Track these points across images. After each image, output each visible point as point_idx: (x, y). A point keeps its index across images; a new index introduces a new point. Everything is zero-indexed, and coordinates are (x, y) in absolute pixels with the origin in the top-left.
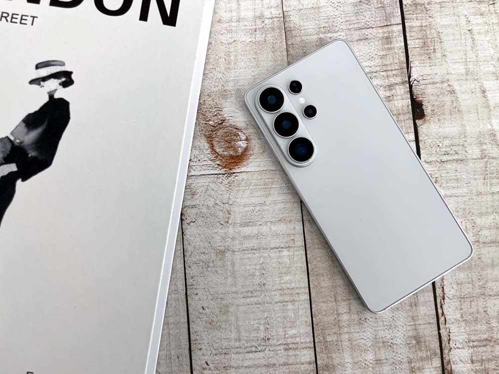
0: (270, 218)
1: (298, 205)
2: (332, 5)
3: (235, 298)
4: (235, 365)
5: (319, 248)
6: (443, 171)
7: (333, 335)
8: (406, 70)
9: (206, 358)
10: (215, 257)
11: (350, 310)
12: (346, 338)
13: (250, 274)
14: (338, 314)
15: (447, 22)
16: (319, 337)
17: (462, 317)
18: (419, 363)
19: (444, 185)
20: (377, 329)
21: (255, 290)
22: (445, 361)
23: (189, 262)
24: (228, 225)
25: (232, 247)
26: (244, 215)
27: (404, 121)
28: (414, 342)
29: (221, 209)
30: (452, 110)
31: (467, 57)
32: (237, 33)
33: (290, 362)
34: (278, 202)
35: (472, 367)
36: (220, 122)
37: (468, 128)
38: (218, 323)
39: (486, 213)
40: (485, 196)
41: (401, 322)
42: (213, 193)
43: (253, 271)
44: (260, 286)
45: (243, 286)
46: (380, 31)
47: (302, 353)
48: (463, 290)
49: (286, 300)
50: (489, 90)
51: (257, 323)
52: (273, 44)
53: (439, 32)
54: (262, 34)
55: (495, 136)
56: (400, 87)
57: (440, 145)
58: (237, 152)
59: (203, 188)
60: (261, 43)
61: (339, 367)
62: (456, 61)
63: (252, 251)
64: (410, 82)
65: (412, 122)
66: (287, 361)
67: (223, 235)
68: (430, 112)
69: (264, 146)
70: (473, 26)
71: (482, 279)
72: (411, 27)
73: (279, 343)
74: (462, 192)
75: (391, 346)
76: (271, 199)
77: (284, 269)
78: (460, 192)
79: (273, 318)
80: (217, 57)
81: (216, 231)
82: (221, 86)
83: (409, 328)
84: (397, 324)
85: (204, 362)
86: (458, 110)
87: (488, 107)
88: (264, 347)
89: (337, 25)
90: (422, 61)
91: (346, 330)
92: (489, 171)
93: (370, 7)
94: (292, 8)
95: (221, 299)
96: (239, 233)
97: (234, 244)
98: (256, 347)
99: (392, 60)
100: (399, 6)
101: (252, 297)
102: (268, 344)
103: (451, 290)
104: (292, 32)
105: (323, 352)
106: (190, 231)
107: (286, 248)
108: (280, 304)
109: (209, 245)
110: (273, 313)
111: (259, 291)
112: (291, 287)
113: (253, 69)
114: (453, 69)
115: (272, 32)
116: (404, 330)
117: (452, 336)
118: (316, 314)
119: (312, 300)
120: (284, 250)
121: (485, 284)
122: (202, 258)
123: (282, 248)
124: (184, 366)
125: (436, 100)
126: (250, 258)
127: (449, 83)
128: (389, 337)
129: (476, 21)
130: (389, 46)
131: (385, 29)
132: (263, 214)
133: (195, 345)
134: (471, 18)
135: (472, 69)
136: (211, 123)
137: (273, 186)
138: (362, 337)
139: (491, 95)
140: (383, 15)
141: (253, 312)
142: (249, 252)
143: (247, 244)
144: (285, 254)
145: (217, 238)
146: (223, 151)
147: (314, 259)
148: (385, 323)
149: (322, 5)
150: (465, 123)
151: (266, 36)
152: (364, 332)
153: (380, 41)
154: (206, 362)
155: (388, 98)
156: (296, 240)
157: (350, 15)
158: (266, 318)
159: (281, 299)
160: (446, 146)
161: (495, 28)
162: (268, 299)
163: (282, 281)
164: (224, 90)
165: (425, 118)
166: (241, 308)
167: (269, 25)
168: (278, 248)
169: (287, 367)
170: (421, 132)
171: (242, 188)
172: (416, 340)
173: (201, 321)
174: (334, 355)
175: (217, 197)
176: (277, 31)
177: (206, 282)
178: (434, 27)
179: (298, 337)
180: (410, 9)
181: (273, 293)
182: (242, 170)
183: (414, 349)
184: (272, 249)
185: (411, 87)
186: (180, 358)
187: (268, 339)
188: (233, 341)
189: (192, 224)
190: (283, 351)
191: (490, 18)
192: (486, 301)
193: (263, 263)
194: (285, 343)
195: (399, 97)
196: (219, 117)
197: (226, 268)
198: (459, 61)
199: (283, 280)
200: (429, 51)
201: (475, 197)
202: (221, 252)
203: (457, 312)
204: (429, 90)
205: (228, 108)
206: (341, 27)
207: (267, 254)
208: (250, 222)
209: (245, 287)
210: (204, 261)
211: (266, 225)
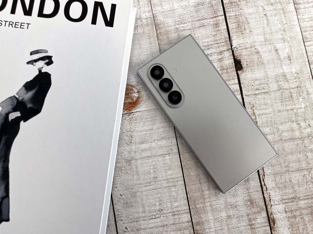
0: (157, 137)
1: (172, 128)
2: (182, 8)
3: (140, 187)
4: (143, 227)
5: (187, 153)
6: (257, 100)
7: (200, 203)
8: (229, 42)
9: (126, 225)
10: (125, 164)
11: (209, 188)
12: (208, 205)
13: (147, 172)
14: (202, 191)
15: (251, 11)
16: (192, 206)
17: (276, 185)
18: (253, 216)
19: (258, 108)
20: (226, 197)
21: (152, 182)
22: (269, 213)
24: (132, 144)
25: (135, 157)
26: (141, 137)
27: (231, 72)
28: (249, 203)
29: (127, 135)
30: (258, 63)
31: (265, 31)
33: (176, 223)
34: (160, 127)
35: (286, 215)
37: (269, 73)
38: (131, 203)
39: (285, 122)
40: (283, 112)
41: (240, 192)
43: (149, 170)
44: (154, 179)
45: (143, 180)
46: (212, 20)
47: (183, 216)
48: (275, 169)
49: (171, 185)
50: (279, 49)
51: (154, 201)
52: (149, 34)
53: (247, 18)
54: (141, 28)
55: (285, 76)
56: (227, 52)
57: (254, 85)
58: (133, 100)
60: (141, 34)
61: (206, 222)
62: (258, 34)
63: (148, 158)
64: (232, 49)
65: (236, 72)
66: (174, 222)
67: (130, 151)
68: (246, 66)
69: (149, 95)
70: (267, 12)
71: (286, 162)
72: (230, 16)
73: (168, 212)
74: (269, 111)
75: (235, 207)
76: (156, 126)
77: (168, 167)
78: (268, 111)
79: (163, 197)
81: (125, 148)
83: (245, 195)
84: (238, 193)
85: (125, 227)
86: (262, 63)
87: (280, 59)
88: (160, 215)
89: (185, 19)
90: (238, 36)
91: (208, 200)
92: (284, 97)
93: (204, 6)
94: (158, 11)
95: (132, 188)
96: (139, 148)
97: (136, 155)
98: (155, 215)
99: (220, 37)
100: (221, 4)
101: (150, 186)
102: (162, 213)
103: (268, 170)
104: (159, 26)
105: (195, 214)
107: (168, 154)
108: (167, 188)
109: (121, 157)
110: (164, 194)
111: (154, 181)
112: (173, 177)
113: (138, 50)
114: (257, 39)
115: (147, 27)
116: (243, 196)
117: (272, 198)
118: (189, 192)
119: (186, 184)
120: (167, 156)
121: (289, 165)
123: (165, 154)
124: (113, 231)
125: (248, 58)
126: (147, 163)
127: (255, 48)
128: (234, 201)
129: (268, 9)
130: (218, 29)
131: (215, 19)
132: (152, 135)
133: (118, 218)
134: (265, 7)
135: (268, 38)
137: (156, 118)
138: (218, 203)
139: (281, 52)
140: (212, 10)
141: (151, 195)
142: (146, 159)
143: (144, 155)
144: (167, 158)
145: (126, 152)
147: (185, 160)
148: (231, 194)
149: (175, 8)
150: (267, 70)
151: (144, 29)
152: (219, 200)
153: (212, 27)
154: (126, 228)
155: (220, 60)
156: (173, 149)
157: (192, 13)
158: (159, 198)
159: (168, 185)
160: (257, 85)
161: (280, 11)
162: (159, 186)
163: (167, 175)
165: (243, 69)
166: (144, 193)
167: (145, 22)
168: (163, 155)
169: (175, 225)
170: (241, 78)
171: (138, 121)
172: (250, 202)
173: (121, 203)
174: (202, 216)
175: (123, 128)
176: (150, 26)
177: (121, 179)
178: (243, 15)
179: (179, 207)
180: (228, 6)
181: (162, 182)
182: (137, 111)
183: (249, 208)
184: (159, 156)
185: (233, 52)
186: (110, 226)
187: (162, 210)
188: (141, 213)
190: (171, 216)
191: (277, 6)
192: (290, 175)
193: (155, 164)
194: (172, 211)
195: (227, 58)
197: (132, 170)
198: (260, 33)
199: (167, 173)
200: (242, 30)
201: (277, 113)
202: (129, 160)
203: (273, 183)
204: (244, 53)
206: (188, 20)
207: (157, 159)
208: (145, 141)
209: (145, 180)
210: (119, 167)
211: (155, 142)
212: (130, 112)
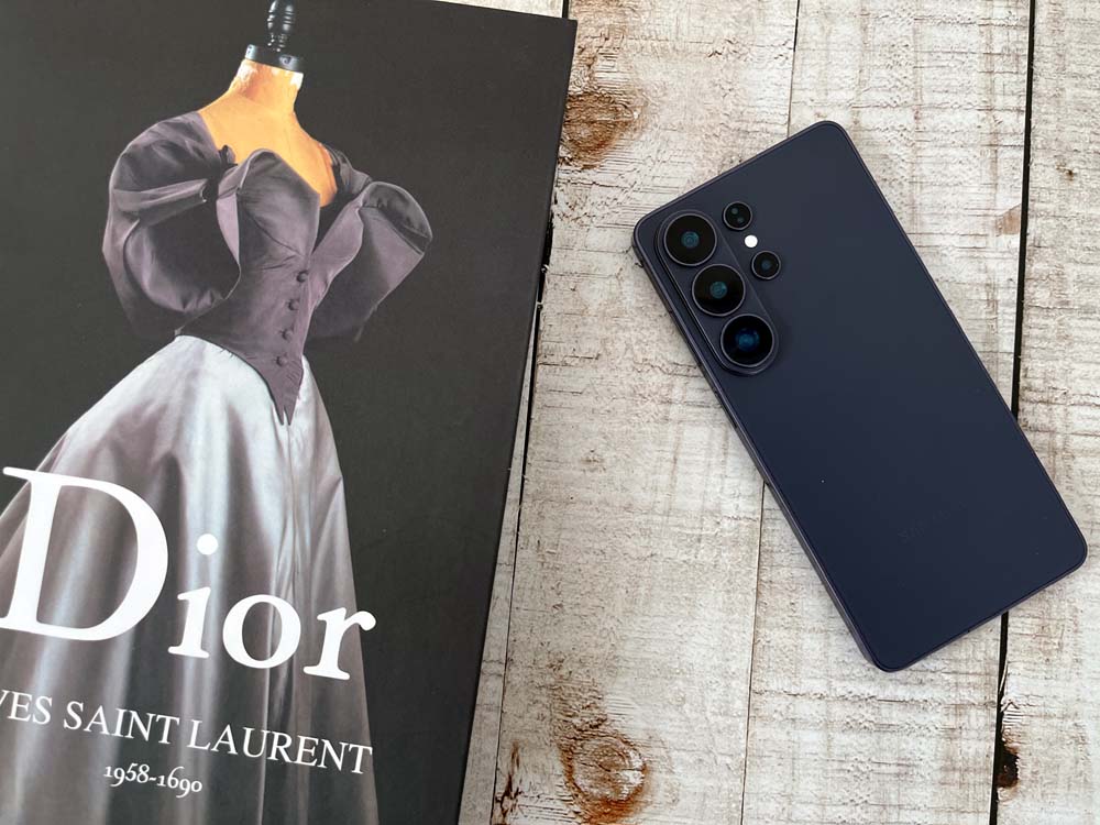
8: (997, 679)
27: (974, 785)
30: (1073, 779)
32: (660, 538)
36: (595, 723)
52: (732, 575)
53: (1076, 610)
54: (711, 550)
56: (979, 712)
58: (620, 792)
60: (705, 569)
64: (999, 706)
65: (990, 790)
68: (1029, 775)
69: (677, 790)
80: (611, 584)
82: (609, 646)
86: (1085, 780)
90: (1032, 666)
99: (970, 652)
104: (776, 556)
113: (680, 622)
114: (1091, 692)
115: (733, 549)
125: (1045, 753)
127: (1076, 721)
136: (576, 721)
146: (591, 787)
150: (1094, 809)
151: (719, 554)
155: (950, 732)
164: (615, 657)
165: (1018, 786)
167: (729, 532)
170: (1002, 815)
176: (742, 549)
185: (1000, 716)
195: (973, 734)
196: (596, 711)
200: (1050, 647)
204: (1035, 730)
205: (618, 695)
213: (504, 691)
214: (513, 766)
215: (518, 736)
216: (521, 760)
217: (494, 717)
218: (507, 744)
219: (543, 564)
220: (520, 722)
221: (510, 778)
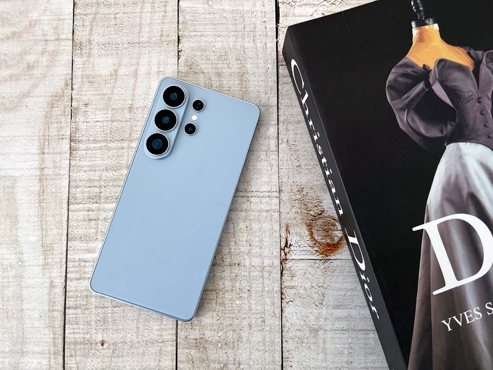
0: (360, 302)
10: (309, 335)
13: (339, 352)
21: (343, 367)
23: (286, 337)
24: (322, 306)
25: (324, 326)
26: (337, 298)
29: (317, 291)
36: (320, 212)
42: (310, 276)
43: (341, 349)
44: (347, 363)
45: (332, 363)
58: (334, 240)
59: (301, 271)
63: (342, 332)
67: (317, 315)
77: (370, 350)
81: (311, 311)
82: (322, 180)
96: (331, 314)
97: (327, 324)
106: (289, 310)
107: (373, 331)
109: (304, 323)
111: (346, 368)
112: (374, 367)
120: (371, 332)
122: (297, 334)
123: (369, 330)
126: (340, 338)
132: (354, 298)
136: (312, 213)
142: (339, 332)
143: (338, 325)
144: (371, 336)
145: (312, 317)
146: (321, 239)
163: (367, 361)
168: (365, 331)
171: (338, 274)
175: (314, 280)
177: (300, 356)
182: (337, 258)
184: (360, 331)
189: (290, 303)
193: (351, 343)
196: (320, 208)
197: (318, 345)
202: (315, 330)
205: (327, 200)
207: (355, 336)
208: (341, 305)
209: (334, 363)
210: (299, 337)
211: (356, 308)
212: (327, 258)
213: (280, 204)
214: (287, 234)
215: (288, 221)
216: (290, 231)
217: (276, 215)
218: (284, 225)
219: (290, 149)
220: (288, 216)
221: (286, 239)
